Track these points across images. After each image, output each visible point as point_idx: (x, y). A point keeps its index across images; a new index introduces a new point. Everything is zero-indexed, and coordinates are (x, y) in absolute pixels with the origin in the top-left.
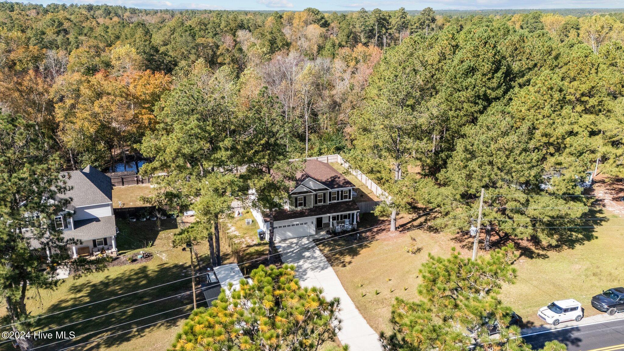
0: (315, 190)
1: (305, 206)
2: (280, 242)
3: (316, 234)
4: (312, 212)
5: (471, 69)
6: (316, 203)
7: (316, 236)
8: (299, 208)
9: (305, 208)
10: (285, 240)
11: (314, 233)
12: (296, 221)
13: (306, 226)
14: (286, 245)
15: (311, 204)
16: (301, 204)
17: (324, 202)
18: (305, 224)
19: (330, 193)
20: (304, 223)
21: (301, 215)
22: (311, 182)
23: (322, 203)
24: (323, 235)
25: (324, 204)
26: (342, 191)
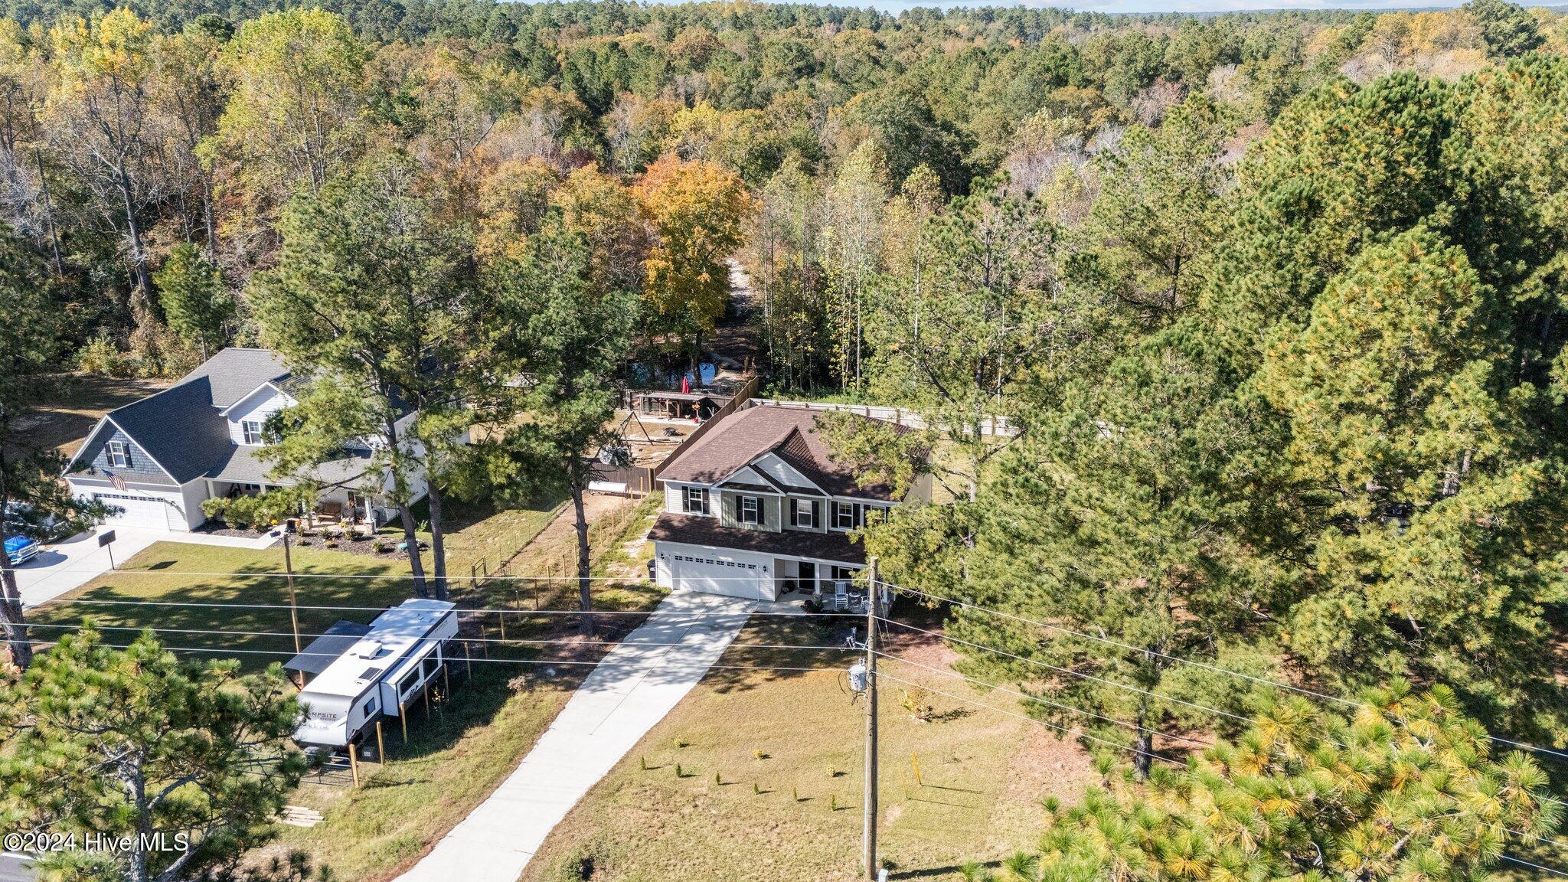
0: (786, 489)
1: (761, 522)
2: (681, 596)
3: (778, 600)
4: (773, 543)
6: (794, 522)
7: (774, 606)
8: (747, 526)
9: (761, 528)
10: (694, 594)
11: (772, 597)
12: (727, 555)
13: (751, 572)
14: (686, 605)
15: (776, 523)
16: (750, 516)
17: (816, 524)
18: (751, 567)
19: (834, 505)
20: (747, 564)
21: (741, 541)
22: (779, 466)
23: (809, 528)
24: (792, 609)
25: (815, 530)
26: (867, 508)
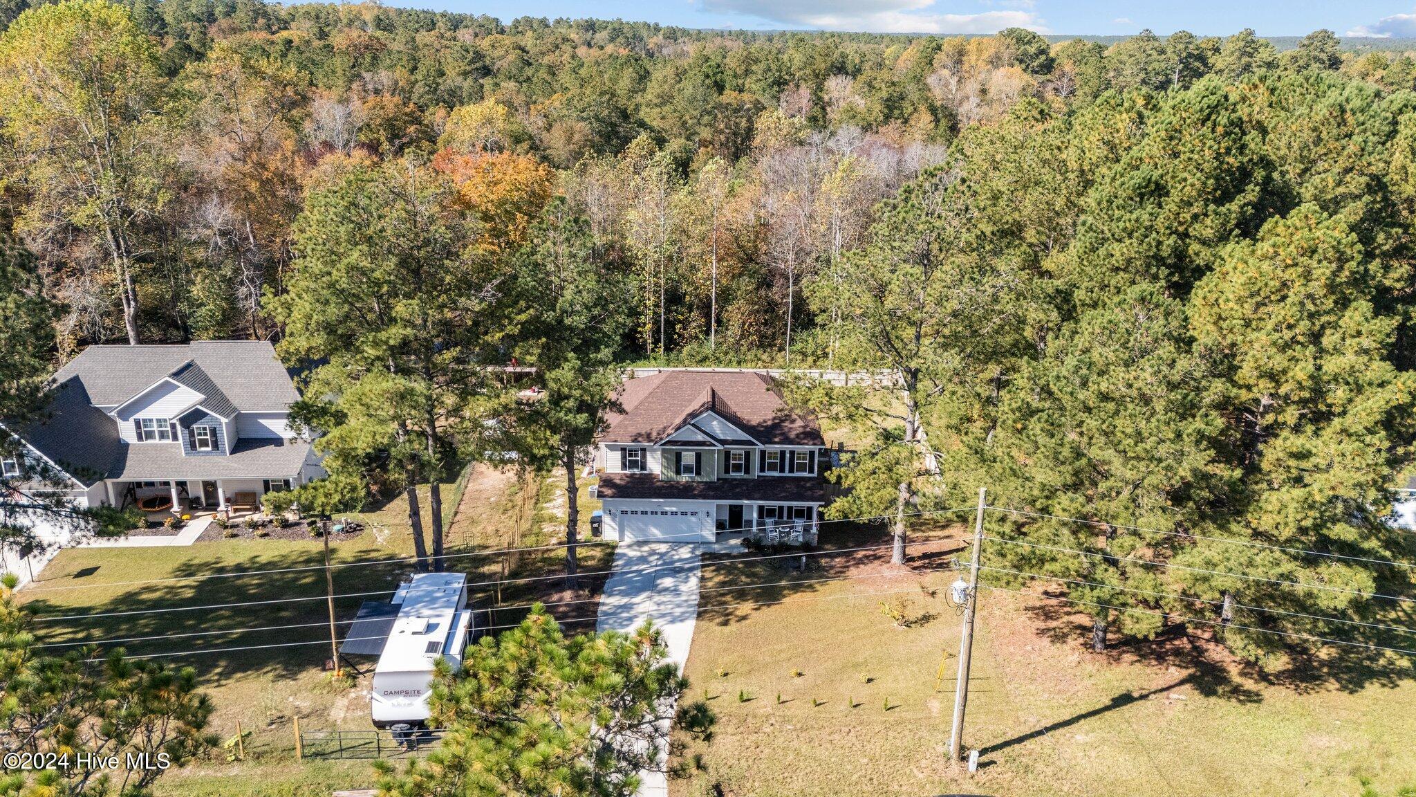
0: (723, 442)
1: (698, 473)
2: (629, 546)
3: (717, 541)
4: (712, 491)
5: (1153, 187)
6: (727, 471)
7: (716, 546)
8: (685, 478)
9: (698, 479)
10: (640, 544)
11: (713, 539)
12: (671, 506)
13: (693, 519)
14: (638, 554)
15: (713, 473)
16: (688, 469)
17: (747, 471)
18: (692, 514)
19: (763, 453)
20: (689, 511)
21: (685, 492)
22: (715, 423)
23: (741, 475)
24: (732, 547)
25: (746, 476)
26: (792, 453)
